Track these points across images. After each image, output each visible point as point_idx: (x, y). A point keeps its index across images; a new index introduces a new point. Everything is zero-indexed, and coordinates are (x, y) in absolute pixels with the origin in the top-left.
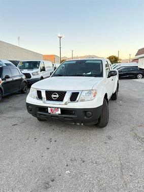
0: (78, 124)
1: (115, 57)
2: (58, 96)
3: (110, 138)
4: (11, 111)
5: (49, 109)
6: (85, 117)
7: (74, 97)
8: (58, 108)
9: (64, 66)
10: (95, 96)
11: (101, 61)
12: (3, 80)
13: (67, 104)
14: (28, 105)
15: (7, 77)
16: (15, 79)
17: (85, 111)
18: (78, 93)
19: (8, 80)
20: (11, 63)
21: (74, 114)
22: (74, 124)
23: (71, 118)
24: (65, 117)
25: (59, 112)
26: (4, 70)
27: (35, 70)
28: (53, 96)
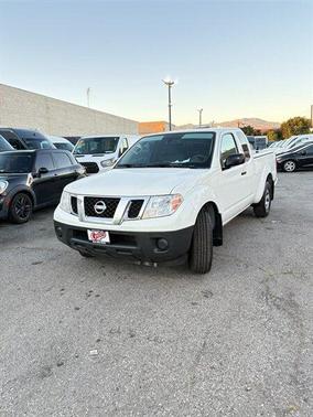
0: (147, 264)
1: (302, 120)
2: (104, 207)
3: (207, 294)
4: (41, 237)
5: (89, 232)
6: (156, 250)
7: (135, 208)
8: (105, 231)
9: (139, 146)
10: (175, 207)
11: (214, 134)
12: (34, 177)
13: (120, 222)
14: (57, 224)
15: (44, 171)
16: (60, 174)
17: (156, 238)
18: (143, 201)
19: (44, 177)
20: (68, 142)
21: (135, 244)
22: (139, 263)
23: (129, 251)
24: (118, 250)
25: (107, 239)
26: (38, 157)
27: (107, 157)
28: (97, 207)
